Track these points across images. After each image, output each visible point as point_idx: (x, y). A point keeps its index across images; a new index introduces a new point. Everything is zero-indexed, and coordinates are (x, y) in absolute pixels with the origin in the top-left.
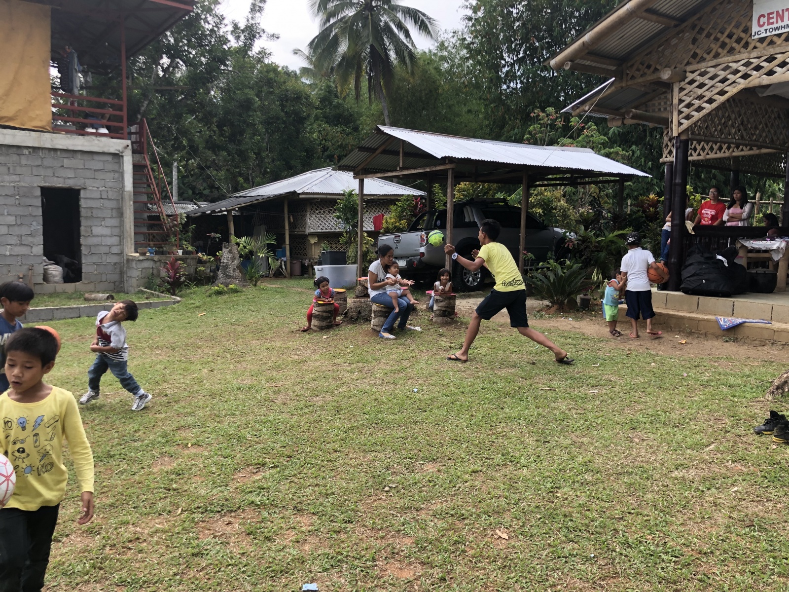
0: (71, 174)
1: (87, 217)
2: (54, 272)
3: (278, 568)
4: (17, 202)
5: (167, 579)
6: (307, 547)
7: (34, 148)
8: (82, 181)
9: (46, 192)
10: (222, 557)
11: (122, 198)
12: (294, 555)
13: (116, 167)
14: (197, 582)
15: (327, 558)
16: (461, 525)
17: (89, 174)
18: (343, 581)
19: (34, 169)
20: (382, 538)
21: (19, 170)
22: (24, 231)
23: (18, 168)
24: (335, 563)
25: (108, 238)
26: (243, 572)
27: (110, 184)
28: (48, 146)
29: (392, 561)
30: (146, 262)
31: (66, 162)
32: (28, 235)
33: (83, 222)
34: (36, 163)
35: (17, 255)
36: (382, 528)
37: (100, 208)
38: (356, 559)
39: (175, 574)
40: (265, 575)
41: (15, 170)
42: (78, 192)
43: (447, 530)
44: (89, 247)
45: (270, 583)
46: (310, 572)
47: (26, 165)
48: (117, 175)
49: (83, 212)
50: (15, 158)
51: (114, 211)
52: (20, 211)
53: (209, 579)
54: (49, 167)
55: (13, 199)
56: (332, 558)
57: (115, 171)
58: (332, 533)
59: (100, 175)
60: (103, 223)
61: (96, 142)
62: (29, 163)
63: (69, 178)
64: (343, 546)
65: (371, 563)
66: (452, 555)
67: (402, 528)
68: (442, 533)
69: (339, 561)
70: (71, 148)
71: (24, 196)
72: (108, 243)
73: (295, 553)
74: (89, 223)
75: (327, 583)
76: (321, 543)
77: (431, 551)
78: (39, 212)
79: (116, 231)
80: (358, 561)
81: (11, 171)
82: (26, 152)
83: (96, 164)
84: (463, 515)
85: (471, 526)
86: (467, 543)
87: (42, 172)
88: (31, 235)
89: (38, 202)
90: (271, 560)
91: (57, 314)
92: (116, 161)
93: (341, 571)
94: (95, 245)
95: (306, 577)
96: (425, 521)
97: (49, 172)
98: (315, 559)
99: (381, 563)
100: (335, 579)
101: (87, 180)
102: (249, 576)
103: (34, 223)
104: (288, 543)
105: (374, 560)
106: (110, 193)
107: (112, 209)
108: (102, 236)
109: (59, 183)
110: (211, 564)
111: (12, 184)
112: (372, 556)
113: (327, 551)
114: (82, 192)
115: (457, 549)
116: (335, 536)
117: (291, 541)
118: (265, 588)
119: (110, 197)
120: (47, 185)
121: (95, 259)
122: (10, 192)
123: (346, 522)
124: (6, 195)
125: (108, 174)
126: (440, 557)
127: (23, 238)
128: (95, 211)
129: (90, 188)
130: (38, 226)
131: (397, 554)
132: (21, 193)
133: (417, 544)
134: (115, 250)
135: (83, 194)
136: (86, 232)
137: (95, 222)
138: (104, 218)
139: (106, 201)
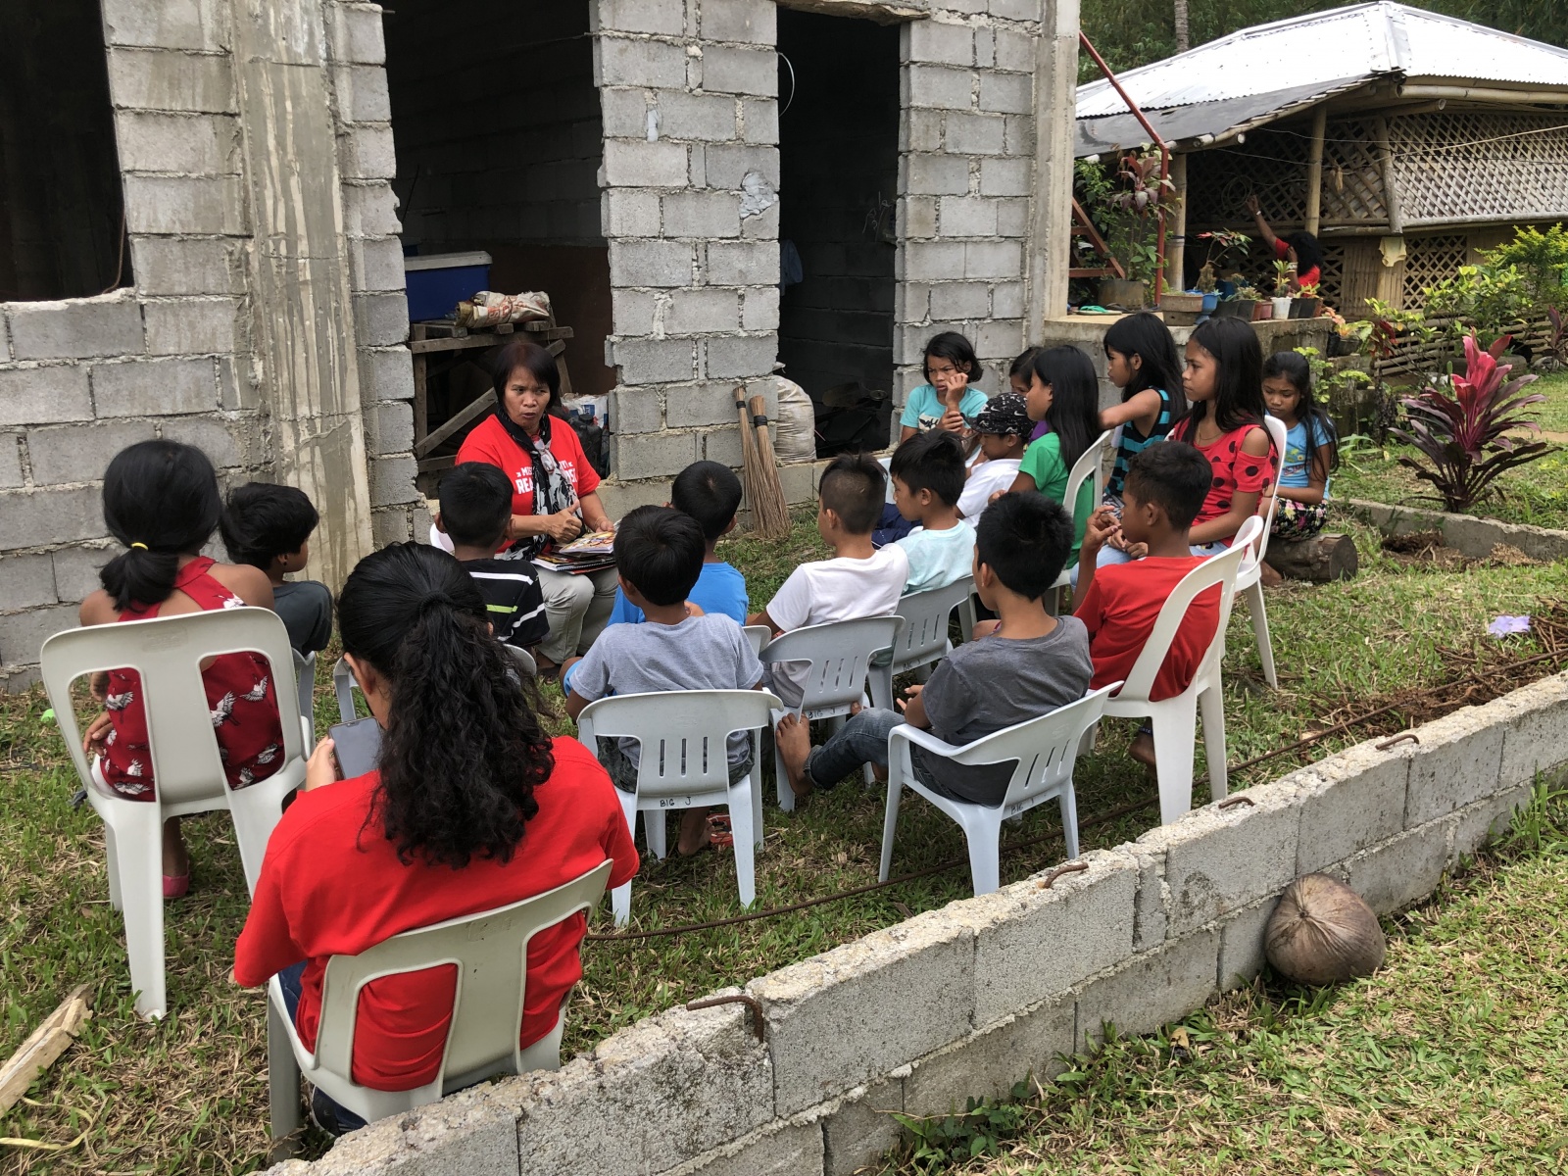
4: (694, 79)
11: (1047, 68)
22: (717, 219)
25: (986, 252)
27: (1005, 3)
32: (729, 242)
33: (915, 180)
35: (693, 339)
37: (969, 114)
42: (896, 33)
44: (927, 289)
49: (915, 133)
51: (1012, 125)
52: (699, 120)
55: (679, 57)
71: (715, 46)
72: (985, 274)
74: (929, 184)
78: (768, 128)
79: (1012, 219)
88: (736, 241)
89: (768, 78)
94: (947, 286)
103: (752, 183)
106: (1003, 44)
107: (1006, 117)
108: (968, 240)
114: (915, 27)
119: (1002, 63)
122: (669, 22)
124: (656, 39)
127: (713, 253)
128: (952, 126)
129: (942, 17)
130: (764, 203)
132: (707, 31)
134: (1006, 303)
135: (917, 45)
136: (921, 221)
137: (952, 179)
138: (979, 158)
139: (985, 82)
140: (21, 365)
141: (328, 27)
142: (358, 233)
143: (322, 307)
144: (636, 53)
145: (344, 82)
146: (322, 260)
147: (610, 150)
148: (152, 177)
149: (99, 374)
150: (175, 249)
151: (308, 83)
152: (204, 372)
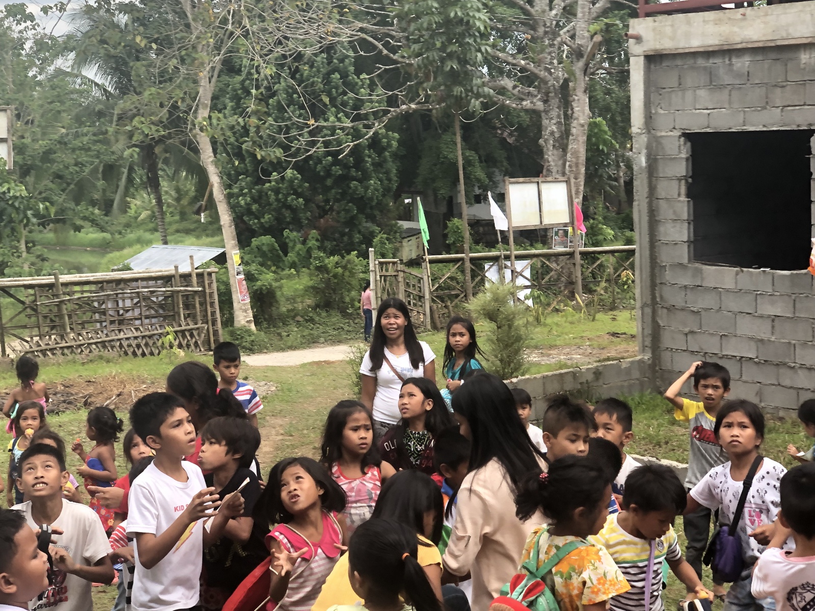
140: (776, 294)
149: (797, 300)
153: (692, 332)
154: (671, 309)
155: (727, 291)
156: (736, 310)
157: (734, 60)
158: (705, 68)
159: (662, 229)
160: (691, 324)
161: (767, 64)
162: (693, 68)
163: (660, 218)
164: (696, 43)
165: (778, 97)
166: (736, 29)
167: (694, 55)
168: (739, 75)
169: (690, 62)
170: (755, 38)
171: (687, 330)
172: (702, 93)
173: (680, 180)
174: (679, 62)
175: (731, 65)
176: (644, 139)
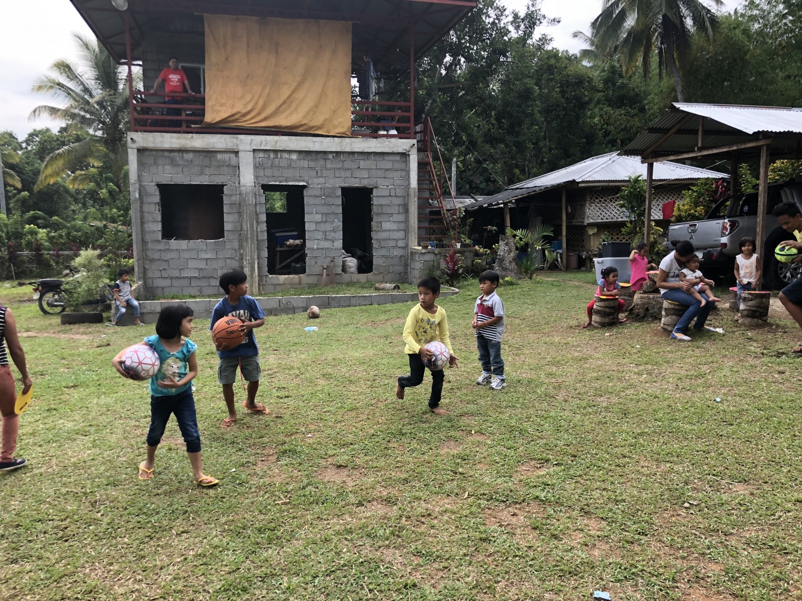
0: (365, 174)
1: (377, 214)
2: (350, 264)
3: (566, 568)
4: (323, 202)
5: (457, 557)
6: (596, 552)
7: (337, 153)
8: (375, 180)
9: (346, 191)
10: (509, 546)
11: (408, 195)
12: (582, 558)
13: (403, 166)
14: (486, 566)
15: (620, 568)
16: (782, 560)
17: (380, 173)
18: (639, 596)
19: (337, 171)
20: (683, 558)
21: (325, 173)
22: (328, 227)
23: (324, 172)
24: (630, 575)
25: (395, 233)
26: (530, 565)
27: (398, 182)
28: (348, 150)
29: (696, 585)
30: (427, 254)
31: (363, 164)
32: (331, 231)
33: (375, 219)
34: (338, 166)
35: (323, 249)
36: (682, 547)
37: (389, 205)
38: (653, 575)
39: (465, 555)
40: (553, 573)
41: (322, 173)
42: (370, 191)
43: (765, 563)
44: (379, 240)
45: (559, 582)
46: (601, 579)
47: (331, 169)
48: (403, 173)
49: (375, 209)
50: (322, 162)
51: (401, 207)
52: (325, 210)
53: (497, 566)
54: (348, 169)
55: (320, 199)
56: (625, 569)
57: (402, 170)
58: (625, 543)
59: (390, 174)
60: (391, 219)
61: (387, 143)
62: (333, 166)
63: (364, 178)
64: (637, 559)
65: (671, 583)
66: (771, 593)
67: (708, 551)
68: (758, 565)
69: (633, 574)
70: (366, 150)
71: (328, 196)
72: (395, 237)
73: (583, 556)
74: (380, 219)
75: (621, 595)
76: (612, 551)
77: (745, 583)
78: (340, 210)
79: (402, 226)
80: (655, 578)
81: (319, 175)
82: (331, 156)
83: (386, 164)
84: (786, 549)
85: (796, 563)
86: (791, 582)
87: (343, 174)
88: (334, 231)
89: (339, 201)
90: (558, 558)
91: (353, 301)
92: (404, 160)
93: (636, 585)
94: (384, 240)
95: (597, 583)
96: (736, 548)
97: (348, 174)
98: (606, 566)
99: (683, 586)
100: (630, 593)
101: (378, 179)
102: (536, 571)
103: (336, 220)
104: (576, 545)
105: (674, 580)
106: (398, 191)
107: (399, 205)
108: (389, 230)
109: (355, 183)
110: (499, 552)
111: (319, 186)
112: (672, 576)
113: (619, 560)
114: (374, 190)
115: (778, 587)
116: (626, 545)
117: (579, 543)
118: (553, 586)
119: (397, 194)
120: (346, 185)
121: (384, 252)
122: (318, 193)
123: (639, 534)
124: (315, 196)
125: (397, 172)
126: (756, 592)
127: (327, 233)
128: (385, 208)
129: (381, 187)
130: (338, 223)
131: (702, 579)
132: (326, 194)
133: (727, 573)
134: (401, 244)
135: (375, 192)
136: (377, 227)
137: (385, 218)
138: (392, 214)
139: (394, 199)
140: (208, 249)
141: (256, 199)
142: (259, 230)
143: (251, 241)
144: (311, 199)
145: (258, 207)
146: (252, 235)
147: (306, 216)
148: (228, 222)
149: (218, 251)
150: (230, 233)
151: (251, 207)
152: (233, 251)
153: (164, 269)
154: (152, 260)
155: (183, 250)
156: (187, 257)
157: (184, 155)
158: (169, 157)
159: (146, 225)
160: (163, 265)
161: (201, 158)
162: (163, 156)
163: (145, 220)
164: (167, 146)
165: (207, 171)
166: (188, 142)
167: (163, 151)
168: (187, 161)
169: (161, 153)
170: (198, 146)
171: (161, 268)
172: (167, 167)
173: (156, 204)
174: (154, 153)
175: (183, 157)
176: (137, 185)
